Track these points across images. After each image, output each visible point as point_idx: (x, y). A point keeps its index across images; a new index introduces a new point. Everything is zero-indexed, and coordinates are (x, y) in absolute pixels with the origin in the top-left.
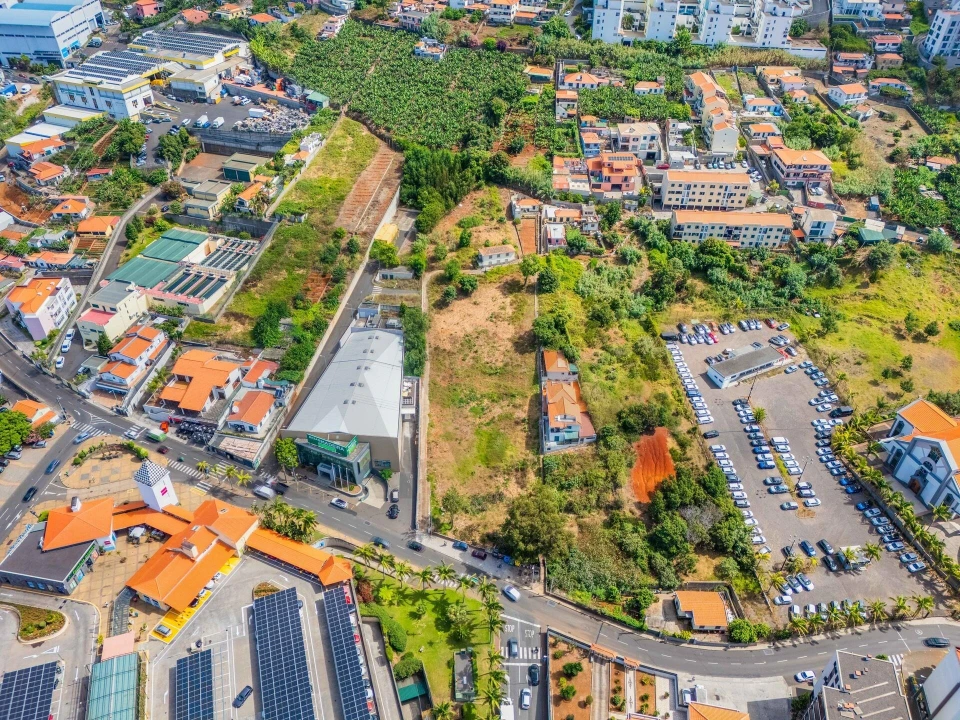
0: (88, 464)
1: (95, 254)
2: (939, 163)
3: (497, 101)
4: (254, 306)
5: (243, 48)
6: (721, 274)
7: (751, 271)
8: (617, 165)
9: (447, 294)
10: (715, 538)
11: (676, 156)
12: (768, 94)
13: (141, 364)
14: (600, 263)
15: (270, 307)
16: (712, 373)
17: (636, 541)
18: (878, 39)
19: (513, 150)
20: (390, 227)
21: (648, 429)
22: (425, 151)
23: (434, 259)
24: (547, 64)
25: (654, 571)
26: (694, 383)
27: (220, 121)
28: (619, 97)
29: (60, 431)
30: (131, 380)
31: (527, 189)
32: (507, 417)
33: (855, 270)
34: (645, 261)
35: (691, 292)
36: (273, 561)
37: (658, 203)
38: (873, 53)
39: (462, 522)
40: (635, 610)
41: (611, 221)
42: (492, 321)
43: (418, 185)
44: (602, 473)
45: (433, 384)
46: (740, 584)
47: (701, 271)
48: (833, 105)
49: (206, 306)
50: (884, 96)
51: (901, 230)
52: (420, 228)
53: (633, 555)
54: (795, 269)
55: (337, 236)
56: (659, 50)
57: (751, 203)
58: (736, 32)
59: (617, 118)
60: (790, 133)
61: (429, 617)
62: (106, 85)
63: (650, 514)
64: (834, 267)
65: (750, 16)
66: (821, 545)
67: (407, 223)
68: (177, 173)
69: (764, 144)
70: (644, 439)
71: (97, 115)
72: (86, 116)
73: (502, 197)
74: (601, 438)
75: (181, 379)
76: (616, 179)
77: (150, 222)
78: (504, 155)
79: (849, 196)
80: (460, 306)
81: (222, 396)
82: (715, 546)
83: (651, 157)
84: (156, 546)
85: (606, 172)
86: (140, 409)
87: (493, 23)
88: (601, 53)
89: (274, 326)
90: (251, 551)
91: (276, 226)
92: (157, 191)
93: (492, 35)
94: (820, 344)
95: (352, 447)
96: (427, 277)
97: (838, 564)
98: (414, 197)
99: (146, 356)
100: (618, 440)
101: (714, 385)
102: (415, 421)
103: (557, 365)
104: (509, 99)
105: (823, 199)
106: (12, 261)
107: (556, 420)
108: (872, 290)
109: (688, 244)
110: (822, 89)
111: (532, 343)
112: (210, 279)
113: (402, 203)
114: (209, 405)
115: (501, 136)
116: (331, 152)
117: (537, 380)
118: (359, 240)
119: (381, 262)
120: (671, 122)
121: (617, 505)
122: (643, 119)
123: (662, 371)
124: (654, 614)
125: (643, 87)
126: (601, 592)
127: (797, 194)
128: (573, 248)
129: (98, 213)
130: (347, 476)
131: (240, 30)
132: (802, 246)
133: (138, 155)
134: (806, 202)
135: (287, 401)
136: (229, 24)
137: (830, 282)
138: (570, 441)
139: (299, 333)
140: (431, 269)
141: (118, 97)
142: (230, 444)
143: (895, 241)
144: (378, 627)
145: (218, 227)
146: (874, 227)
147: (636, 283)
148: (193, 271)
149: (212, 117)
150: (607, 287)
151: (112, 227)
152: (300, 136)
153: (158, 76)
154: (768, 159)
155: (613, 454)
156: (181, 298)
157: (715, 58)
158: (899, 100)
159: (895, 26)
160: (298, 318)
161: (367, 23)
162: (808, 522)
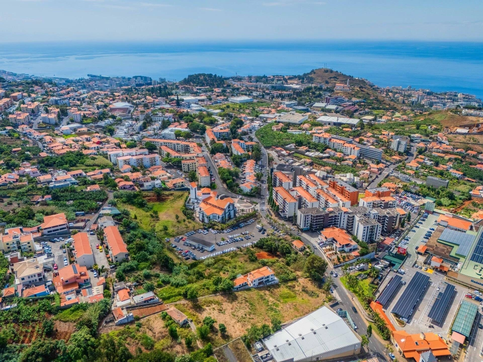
42: (224, 312)
74: (265, 265)
111: (228, 294)
117: (248, 289)
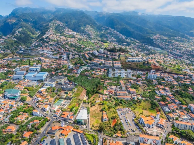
0: (54, 123)
1: (51, 102)
2: (149, 91)
3: (97, 84)
4: (71, 107)
5: (66, 78)
6: (123, 103)
7: (126, 103)
8: (111, 91)
9: (92, 105)
10: (120, 129)
11: (118, 90)
12: (129, 83)
13: (59, 113)
14: (109, 102)
15: (72, 107)
16: (121, 113)
17: (112, 129)
18: (142, 76)
19: (99, 89)
20: (85, 98)
21: (114, 119)
22: (89, 90)
23: (90, 102)
24: (103, 80)
25: (114, 132)
26: (119, 114)
27: (64, 87)
28: (112, 83)
29: (50, 120)
30: (58, 115)
31: (101, 94)
32: (99, 118)
33: (138, 102)
34: (115, 102)
35: (120, 105)
36: (75, 131)
37: (116, 95)
38: (142, 78)
39: (94, 128)
40: (112, 135)
41: (111, 97)
42: (97, 108)
43: (88, 93)
44: (109, 123)
45: (91, 115)
46: (123, 133)
47: (121, 103)
48: (137, 84)
49: (65, 107)
50: (143, 83)
51: (143, 98)
52: (89, 98)
53: (112, 131)
54: (132, 103)
55: (79, 99)
56: (116, 78)
57: (127, 95)
58: (126, 76)
59: (111, 86)
60: (131, 87)
61: (91, 136)
62: (51, 83)
63: (114, 127)
64: (136, 102)
65: (127, 74)
66: (132, 130)
67: (87, 98)
68: (59, 93)
69: (129, 88)
70: (114, 120)
71: (50, 87)
72: (48, 87)
73: (98, 95)
74: (109, 120)
75: (63, 115)
76: (111, 92)
77: (57, 99)
78: (98, 90)
79: (138, 94)
80: (93, 107)
81: (68, 116)
82: (120, 130)
83: (116, 90)
84: (62, 131)
85: (110, 92)
86: (59, 118)
87: (97, 75)
88: (109, 78)
89: (73, 109)
90: (73, 131)
91: (72, 99)
92: (57, 95)
93: (97, 76)
94: (134, 111)
95: (82, 120)
96: (90, 104)
97: (133, 131)
98: (88, 95)
99: (59, 112)
100: (111, 120)
101: (122, 114)
102: (89, 119)
103: (104, 112)
104: (99, 84)
105: (135, 95)
106: (42, 103)
107: (104, 118)
108: (140, 105)
109: (119, 100)
110: (136, 82)
111: (102, 110)
112: (65, 105)
113: (86, 96)
114: (66, 117)
115: (98, 88)
116: (78, 90)
117: (102, 114)
118: (82, 100)
119: (84, 102)
120: (118, 86)
121: (111, 126)
122: (114, 86)
123: (116, 113)
124: (114, 136)
125: (114, 82)
126: (109, 134)
127: (132, 94)
128: (106, 100)
129: (51, 98)
130: (82, 124)
131: (66, 76)
132: (132, 100)
133: (55, 91)
134: (133, 95)
135: (75, 117)
136: (64, 75)
137: (135, 104)
138: (106, 120)
139: (76, 110)
140: (90, 103)
141: (53, 84)
142: (69, 121)
143: (142, 99)
144: (86, 137)
145: (65, 99)
146: (140, 98)
147: (114, 104)
148: (63, 104)
149: (63, 86)
150: (110, 104)
151: (53, 99)
152: (74, 88)
153: (57, 82)
154: (129, 90)
155: (110, 121)
156: (62, 107)
157: (123, 79)
158: (145, 83)
159: (144, 75)
160: (75, 108)
161: (82, 75)
162: (130, 127)
